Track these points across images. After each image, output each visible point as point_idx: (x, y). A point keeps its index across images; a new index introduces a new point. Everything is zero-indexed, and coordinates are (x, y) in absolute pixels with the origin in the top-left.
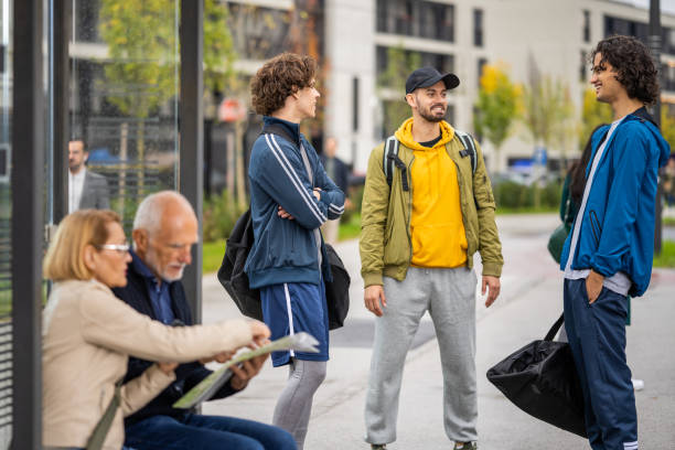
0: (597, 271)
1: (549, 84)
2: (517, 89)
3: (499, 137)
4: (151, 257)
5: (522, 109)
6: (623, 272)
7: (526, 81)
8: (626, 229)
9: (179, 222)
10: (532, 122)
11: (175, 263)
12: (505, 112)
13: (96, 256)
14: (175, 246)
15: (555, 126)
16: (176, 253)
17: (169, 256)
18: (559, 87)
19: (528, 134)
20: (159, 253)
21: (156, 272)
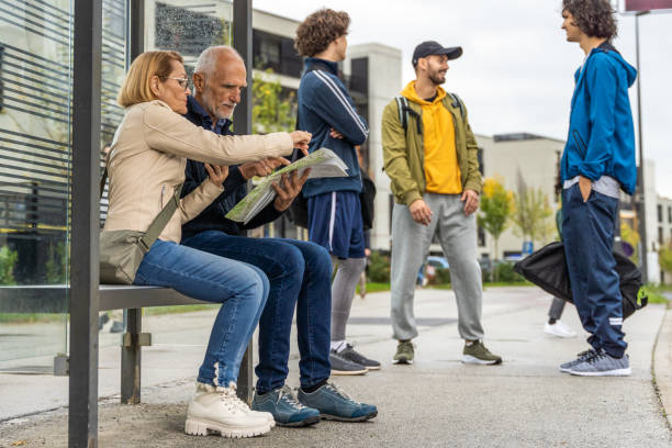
0: (584, 176)
1: (533, 193)
2: (509, 195)
3: (497, 231)
4: (206, 97)
5: (513, 209)
6: (606, 174)
7: (516, 190)
8: (606, 141)
9: (231, 67)
10: (522, 220)
11: (227, 102)
12: (501, 211)
13: (160, 86)
14: (229, 87)
15: (539, 222)
16: (228, 93)
17: (222, 94)
18: (540, 193)
19: (519, 229)
20: (215, 93)
21: (211, 113)
